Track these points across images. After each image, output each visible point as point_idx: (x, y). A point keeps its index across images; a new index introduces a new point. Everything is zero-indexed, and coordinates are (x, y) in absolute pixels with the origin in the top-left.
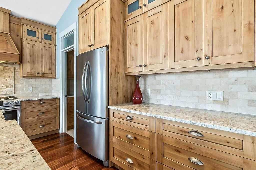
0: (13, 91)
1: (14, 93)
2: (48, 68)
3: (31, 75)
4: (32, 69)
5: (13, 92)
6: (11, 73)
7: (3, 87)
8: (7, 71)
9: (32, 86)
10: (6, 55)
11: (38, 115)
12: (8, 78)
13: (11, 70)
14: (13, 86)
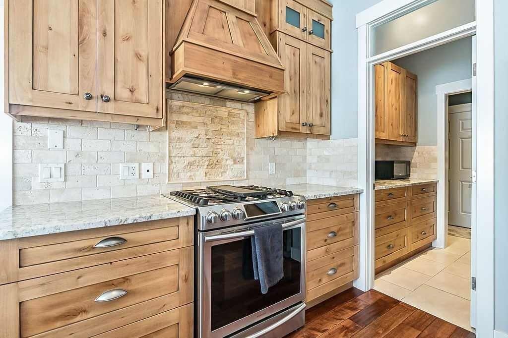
0: (244, 172)
1: (245, 178)
2: (319, 112)
3: (292, 128)
4: (293, 114)
5: (244, 175)
6: (241, 125)
7: (227, 160)
8: (234, 119)
9: (273, 158)
10: (262, 70)
11: (326, 241)
12: (237, 138)
13: (240, 118)
14: (244, 157)
